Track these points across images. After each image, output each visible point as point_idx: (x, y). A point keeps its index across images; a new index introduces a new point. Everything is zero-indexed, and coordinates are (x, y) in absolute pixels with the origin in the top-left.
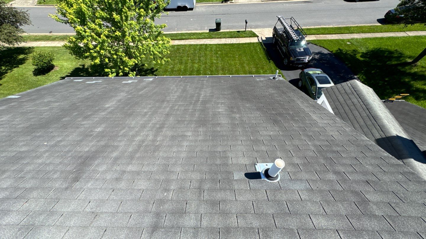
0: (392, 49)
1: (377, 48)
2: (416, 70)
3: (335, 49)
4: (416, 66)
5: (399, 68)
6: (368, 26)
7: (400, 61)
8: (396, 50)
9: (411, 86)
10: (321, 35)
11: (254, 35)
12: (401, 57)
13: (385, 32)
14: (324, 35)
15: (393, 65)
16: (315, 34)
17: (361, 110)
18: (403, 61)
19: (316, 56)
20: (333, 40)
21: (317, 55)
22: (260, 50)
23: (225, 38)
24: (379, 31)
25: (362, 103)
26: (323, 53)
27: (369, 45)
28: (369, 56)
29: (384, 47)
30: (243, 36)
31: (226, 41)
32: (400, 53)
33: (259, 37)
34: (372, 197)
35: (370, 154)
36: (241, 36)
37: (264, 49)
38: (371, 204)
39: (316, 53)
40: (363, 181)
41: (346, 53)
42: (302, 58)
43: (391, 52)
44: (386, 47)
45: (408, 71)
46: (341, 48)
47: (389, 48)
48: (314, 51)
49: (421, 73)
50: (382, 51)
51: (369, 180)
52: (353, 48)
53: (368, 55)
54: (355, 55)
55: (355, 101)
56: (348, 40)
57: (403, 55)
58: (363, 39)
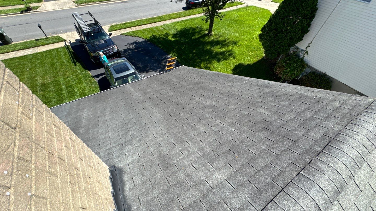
0: (195, 26)
1: (183, 29)
2: (213, 38)
3: (148, 36)
4: (212, 35)
5: (201, 39)
6: (176, 13)
7: (201, 34)
8: (197, 27)
9: (212, 52)
10: (137, 27)
11: (61, 40)
12: (201, 31)
13: (188, 16)
14: (140, 26)
15: (197, 39)
16: (131, 27)
18: (203, 34)
20: (148, 29)
21: (132, 45)
22: (65, 54)
23: (15, 51)
24: (184, 16)
26: (138, 42)
27: (177, 27)
28: (178, 36)
29: (188, 26)
30: (43, 44)
31: (17, 54)
32: (200, 29)
33: (67, 40)
36: (40, 45)
37: (70, 52)
39: (132, 43)
41: (159, 37)
43: (194, 29)
44: (190, 26)
45: (208, 41)
46: (154, 34)
47: (192, 26)
48: (129, 42)
49: (216, 40)
50: (187, 30)
52: (165, 32)
54: (167, 37)
56: (161, 27)
57: (202, 30)
58: (172, 23)
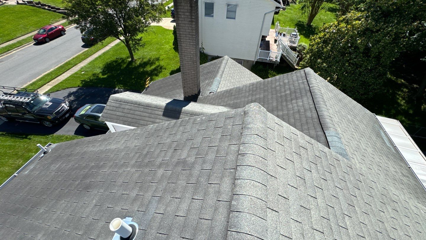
0: (114, 58)
1: (105, 64)
4: (135, 60)
6: (81, 54)
7: (126, 63)
8: (117, 58)
9: (147, 72)
10: (53, 81)
12: (123, 61)
13: (97, 52)
14: (56, 80)
15: (125, 68)
16: (46, 84)
17: (137, 109)
18: (127, 62)
19: (70, 98)
24: (92, 53)
25: (133, 105)
26: (73, 92)
27: (98, 65)
28: (107, 72)
29: (108, 61)
32: (120, 59)
34: (184, 155)
35: (161, 133)
38: (187, 159)
39: (67, 96)
40: (174, 152)
41: (90, 80)
42: (59, 109)
46: (82, 79)
47: (111, 60)
48: (64, 96)
49: (143, 62)
50: (110, 64)
51: (175, 148)
52: (91, 74)
53: (106, 71)
54: (98, 77)
55: (127, 107)
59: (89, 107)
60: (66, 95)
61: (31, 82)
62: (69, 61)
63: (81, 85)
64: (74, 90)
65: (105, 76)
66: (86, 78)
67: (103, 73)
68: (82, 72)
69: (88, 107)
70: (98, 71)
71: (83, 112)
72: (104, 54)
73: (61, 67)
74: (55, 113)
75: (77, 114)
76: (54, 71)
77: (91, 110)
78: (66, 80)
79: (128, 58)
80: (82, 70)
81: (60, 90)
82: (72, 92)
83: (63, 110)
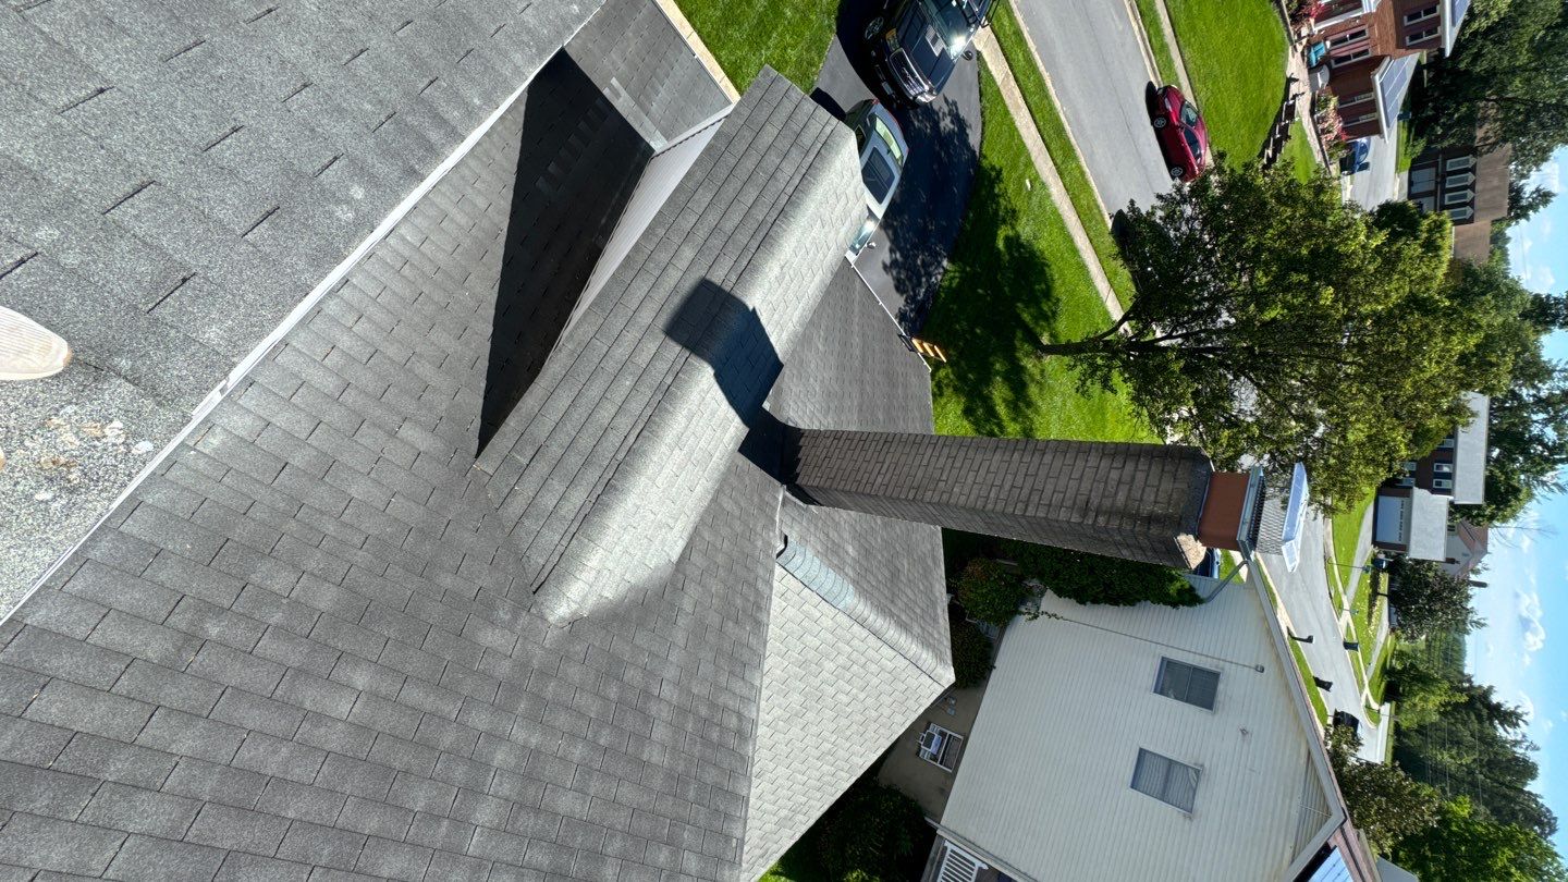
0: (1060, 290)
1: (1044, 259)
2: (1029, 366)
3: (993, 158)
4: (1039, 358)
5: (1017, 334)
6: (1095, 200)
7: (1037, 323)
8: (1057, 299)
9: (988, 382)
10: (1017, 91)
12: (1044, 318)
13: (1095, 249)
14: (1021, 101)
15: (1018, 318)
16: (1011, 70)
18: (1038, 330)
19: (948, 119)
20: (1020, 135)
21: (952, 122)
24: (1092, 233)
26: (967, 135)
27: (1046, 235)
28: (1016, 254)
29: (1054, 271)
32: (1052, 312)
39: (957, 115)
41: (998, 196)
42: (915, 72)
43: (1047, 294)
44: (1055, 278)
46: (1004, 174)
47: (1057, 282)
48: (958, 104)
49: (1026, 378)
50: (1043, 272)
52: (1019, 203)
53: (1018, 250)
54: (1004, 224)
56: (1036, 179)
57: (1050, 320)
59: (898, 155)
60: (962, 113)
61: (1026, 35)
62: (1075, 158)
63: (985, 163)
64: (974, 139)
65: (1001, 244)
66: (1008, 186)
67: (1014, 242)
68: (1031, 182)
69: (898, 150)
70: (1025, 230)
71: (880, 127)
72: (1083, 267)
73: (1060, 130)
74: (901, 54)
75: (879, 108)
76: (1052, 108)
77: (883, 151)
78: (1013, 131)
79: (1053, 336)
80: (1037, 185)
81: (981, 101)
82: (968, 131)
83: (907, 80)
